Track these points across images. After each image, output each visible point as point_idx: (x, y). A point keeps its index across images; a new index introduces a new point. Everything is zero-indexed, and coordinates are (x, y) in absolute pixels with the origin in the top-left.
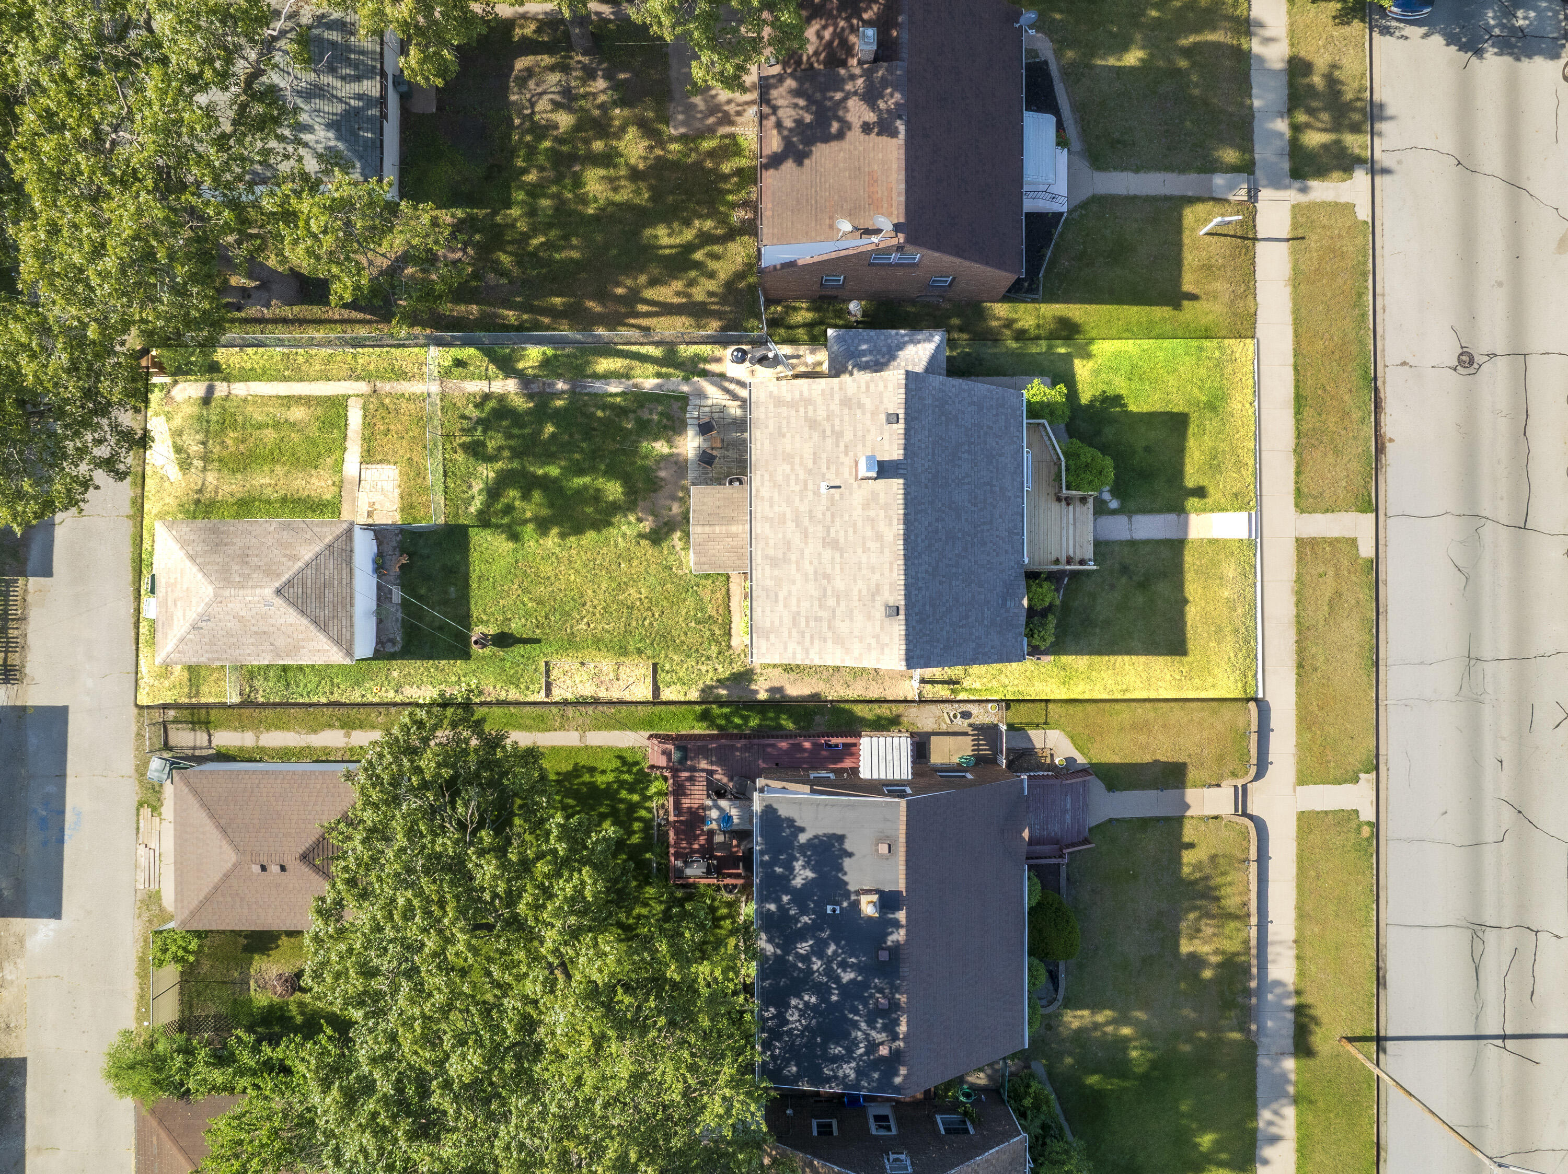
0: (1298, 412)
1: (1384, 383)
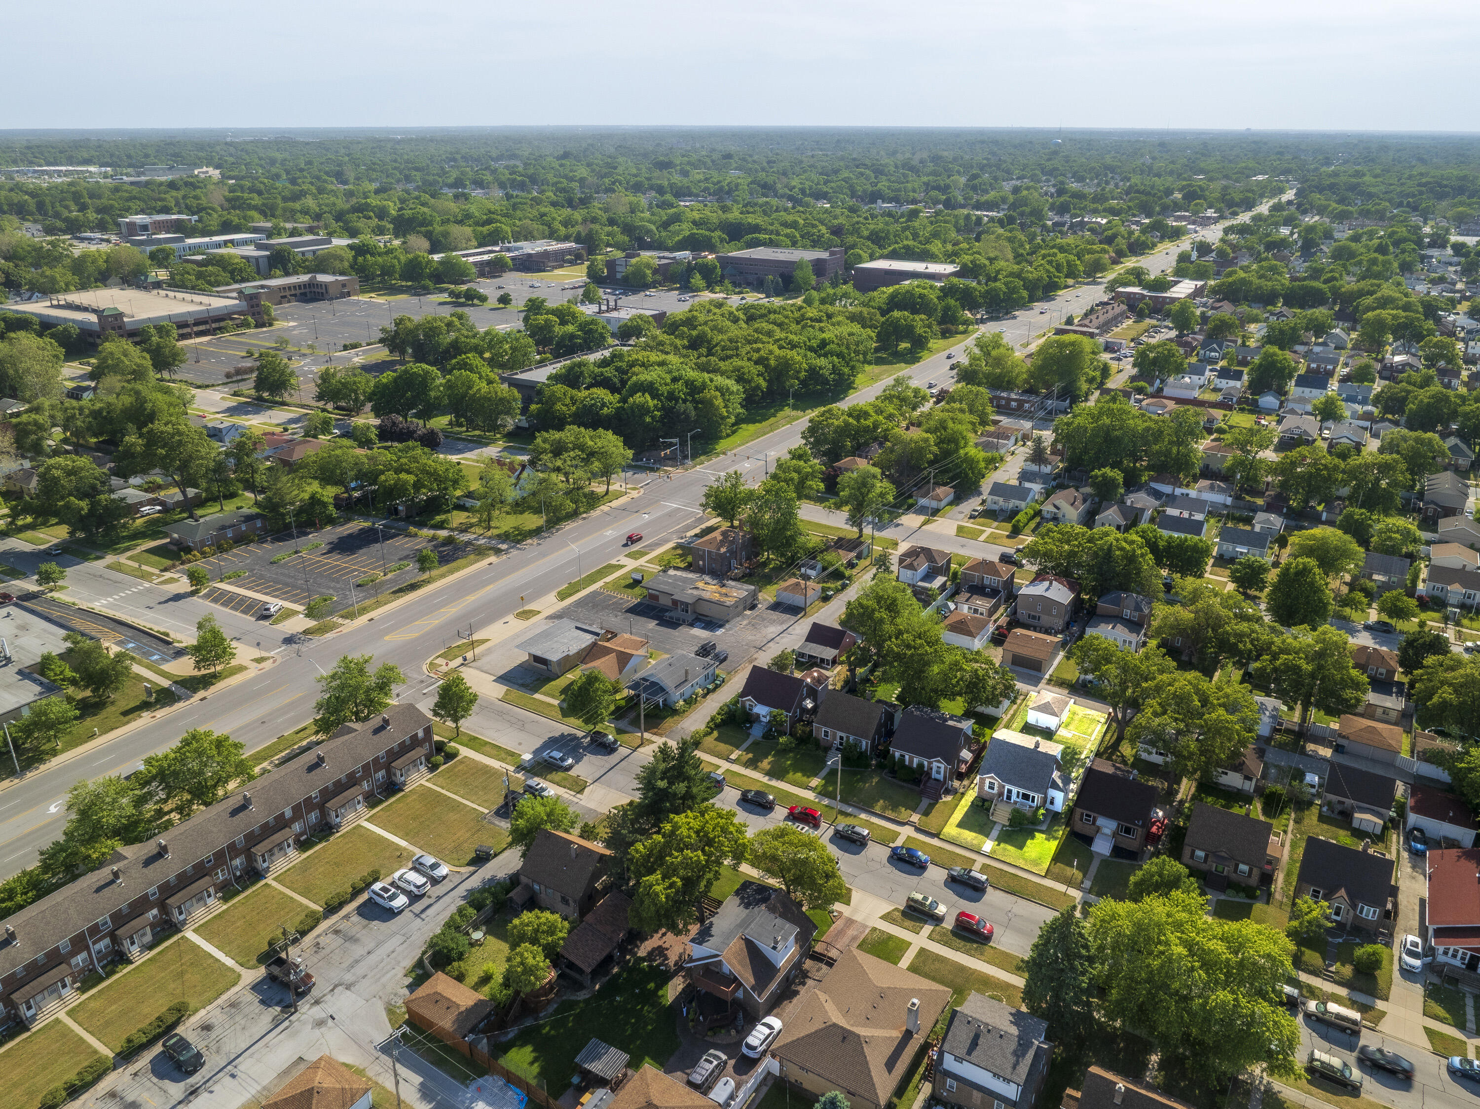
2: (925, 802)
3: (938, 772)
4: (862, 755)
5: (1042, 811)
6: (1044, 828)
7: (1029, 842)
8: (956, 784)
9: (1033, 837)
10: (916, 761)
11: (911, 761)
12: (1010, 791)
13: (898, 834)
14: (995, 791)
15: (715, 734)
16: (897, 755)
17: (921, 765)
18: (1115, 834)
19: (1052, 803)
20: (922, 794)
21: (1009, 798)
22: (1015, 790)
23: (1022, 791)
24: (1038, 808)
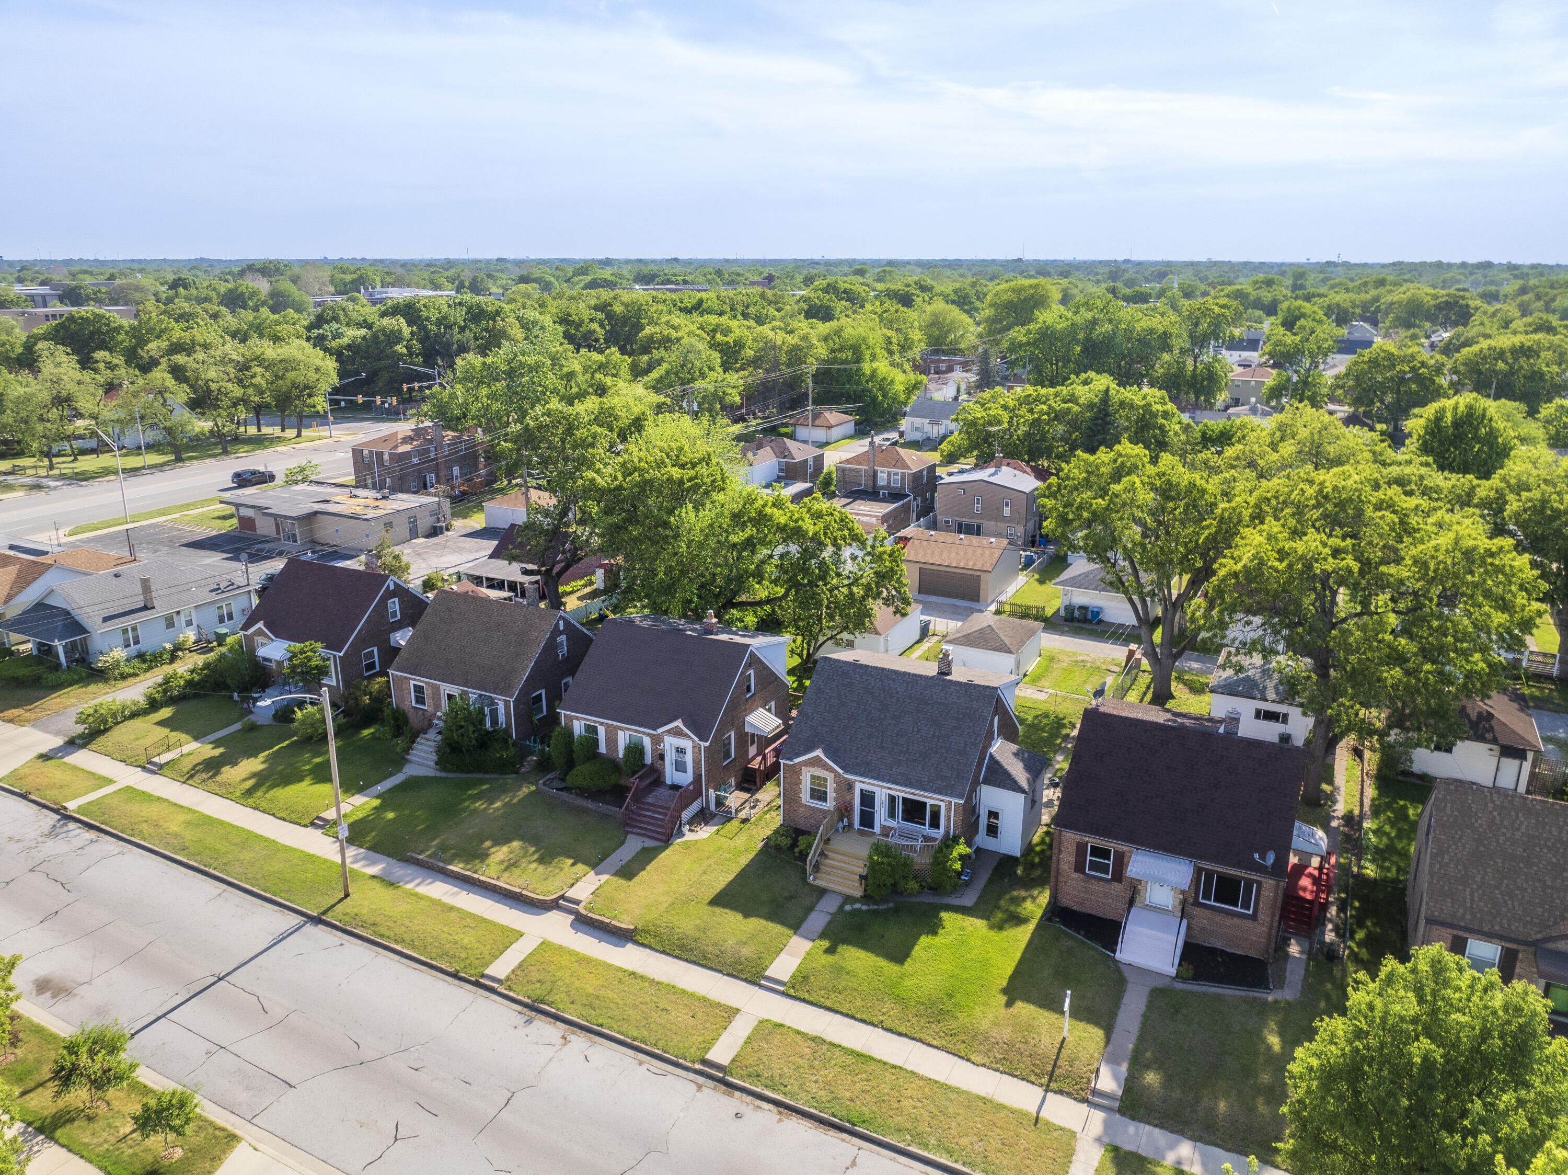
0: (852, 1053)
1: (843, 1140)
2: (633, 845)
3: (680, 766)
4: (495, 737)
5: (962, 849)
6: (969, 899)
7: (924, 940)
8: (735, 798)
9: (934, 928)
10: (622, 739)
11: (612, 742)
12: (868, 799)
13: (513, 936)
14: (830, 805)
15: (166, 713)
16: (578, 728)
17: (635, 750)
18: (1186, 907)
19: (993, 830)
20: (628, 825)
21: (867, 819)
22: (882, 791)
23: (902, 792)
24: (949, 842)
